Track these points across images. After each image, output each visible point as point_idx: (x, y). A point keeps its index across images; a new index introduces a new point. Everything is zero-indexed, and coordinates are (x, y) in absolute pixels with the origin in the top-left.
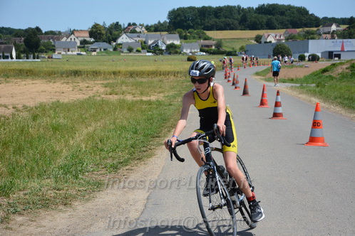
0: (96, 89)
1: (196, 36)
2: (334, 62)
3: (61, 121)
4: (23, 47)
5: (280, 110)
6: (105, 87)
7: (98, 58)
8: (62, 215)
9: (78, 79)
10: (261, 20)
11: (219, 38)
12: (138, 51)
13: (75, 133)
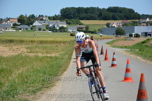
0: (22, 50)
1: (75, 23)
2: (148, 38)
3: (4, 67)
6: (27, 49)
7: (23, 33)
9: (12, 44)
10: (109, 15)
11: (87, 24)
12: (44, 30)
13: (12, 73)
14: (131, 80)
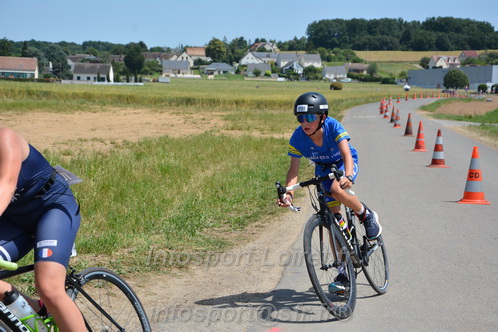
0: (213, 122)
1: (343, 57)
3: (172, 161)
4: (123, 66)
6: (226, 120)
7: (218, 83)
8: (176, 280)
9: (191, 109)
10: (428, 38)
11: (373, 60)
12: (267, 75)
13: (190, 178)
14: (482, 198)
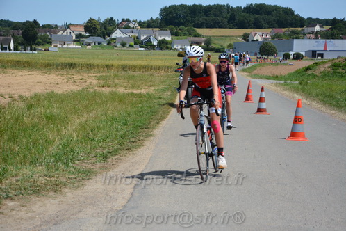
0: (89, 81)
1: (187, 33)
2: (317, 61)
3: (55, 111)
4: (21, 39)
5: (264, 105)
6: (98, 79)
7: (94, 52)
8: (52, 201)
9: (73, 71)
10: (248, 19)
11: (208, 35)
12: (131, 46)
13: (68, 123)
